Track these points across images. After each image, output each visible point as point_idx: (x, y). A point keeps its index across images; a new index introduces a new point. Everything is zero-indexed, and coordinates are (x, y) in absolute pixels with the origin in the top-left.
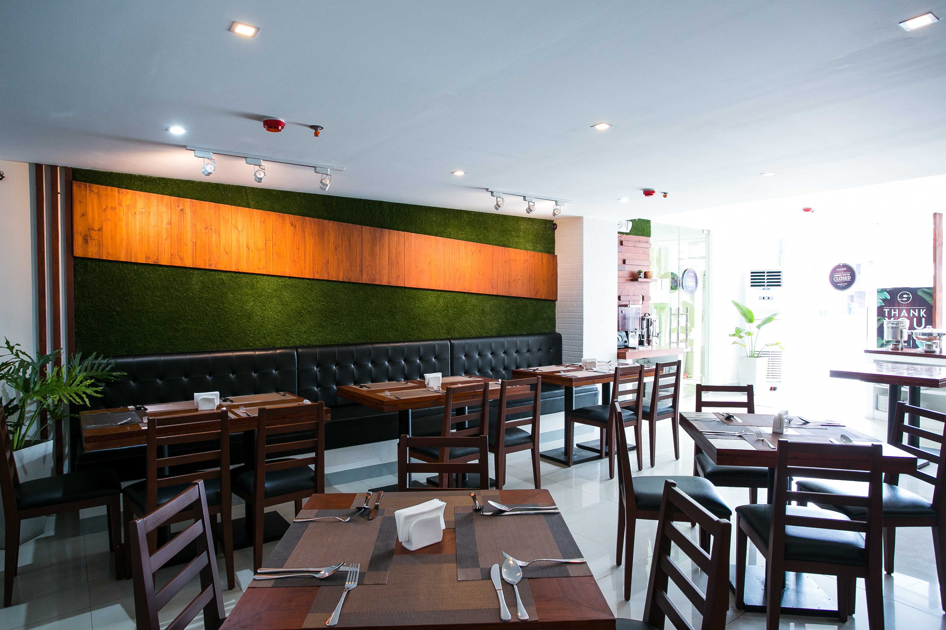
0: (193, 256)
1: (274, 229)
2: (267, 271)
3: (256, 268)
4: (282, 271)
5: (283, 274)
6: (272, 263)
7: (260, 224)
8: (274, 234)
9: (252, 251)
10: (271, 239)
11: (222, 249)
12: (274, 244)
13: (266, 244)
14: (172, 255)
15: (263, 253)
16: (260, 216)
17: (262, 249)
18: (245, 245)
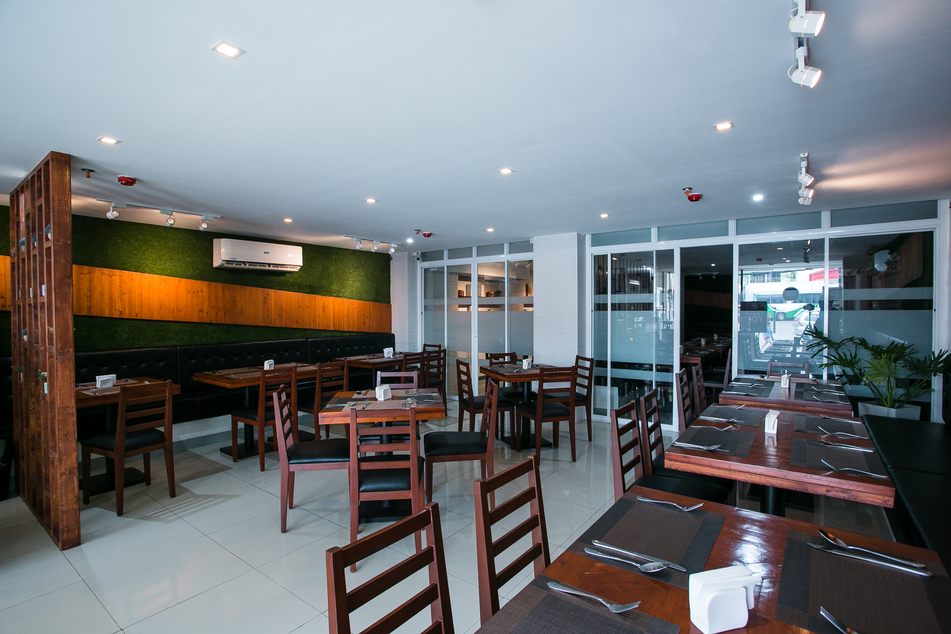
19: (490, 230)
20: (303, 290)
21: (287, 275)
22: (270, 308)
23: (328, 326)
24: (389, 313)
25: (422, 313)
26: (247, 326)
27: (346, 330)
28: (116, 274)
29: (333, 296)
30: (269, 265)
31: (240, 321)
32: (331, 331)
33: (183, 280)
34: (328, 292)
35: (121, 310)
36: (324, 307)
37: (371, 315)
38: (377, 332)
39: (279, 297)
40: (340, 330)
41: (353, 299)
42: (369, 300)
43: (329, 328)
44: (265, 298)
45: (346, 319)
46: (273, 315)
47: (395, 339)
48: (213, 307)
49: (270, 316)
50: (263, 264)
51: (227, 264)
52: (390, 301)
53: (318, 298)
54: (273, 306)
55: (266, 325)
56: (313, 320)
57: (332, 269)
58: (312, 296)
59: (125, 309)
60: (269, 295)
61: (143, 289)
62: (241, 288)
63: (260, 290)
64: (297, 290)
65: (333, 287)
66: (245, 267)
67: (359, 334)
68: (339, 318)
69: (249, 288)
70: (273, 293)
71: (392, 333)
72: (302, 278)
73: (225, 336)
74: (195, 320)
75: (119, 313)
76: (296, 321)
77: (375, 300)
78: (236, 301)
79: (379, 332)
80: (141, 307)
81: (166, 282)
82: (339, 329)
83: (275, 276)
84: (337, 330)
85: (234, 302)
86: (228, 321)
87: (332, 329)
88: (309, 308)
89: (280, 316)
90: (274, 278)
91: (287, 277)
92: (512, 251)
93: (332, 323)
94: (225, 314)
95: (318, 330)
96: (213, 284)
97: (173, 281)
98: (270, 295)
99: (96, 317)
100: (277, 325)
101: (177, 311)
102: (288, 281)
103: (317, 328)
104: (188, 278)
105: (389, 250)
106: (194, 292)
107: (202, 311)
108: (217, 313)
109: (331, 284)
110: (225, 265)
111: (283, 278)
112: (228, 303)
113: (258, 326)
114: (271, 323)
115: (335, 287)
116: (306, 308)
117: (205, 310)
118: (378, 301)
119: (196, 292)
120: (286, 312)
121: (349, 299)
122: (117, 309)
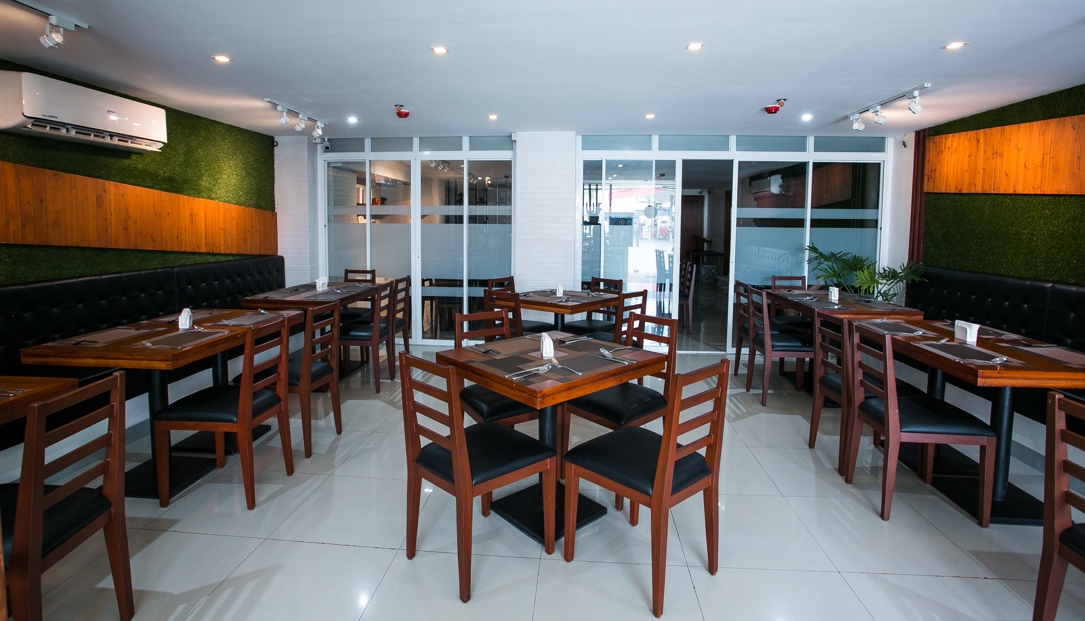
0: (983, 182)
1: (1053, 140)
2: (1042, 190)
3: (1031, 188)
4: (1058, 188)
5: (1059, 192)
6: (1047, 180)
7: (1039, 137)
8: (1052, 146)
9: (1029, 170)
10: (1049, 152)
11: (1004, 172)
12: (1051, 157)
13: (1043, 158)
14: (970, 184)
15: (1039, 169)
16: (1040, 127)
17: (1039, 165)
18: (1023, 165)
19: (493, 117)
20: (160, 185)
21: (134, 157)
22: (109, 214)
23: (198, 246)
24: (275, 226)
25: (325, 226)
26: (66, 248)
27: (222, 252)
29: (202, 197)
30: (112, 135)
31: (55, 239)
36: (191, 215)
37: (254, 229)
38: (261, 253)
39: (123, 196)
41: (230, 202)
42: (249, 206)
43: (200, 248)
44: (99, 197)
45: (222, 234)
46: (113, 229)
47: (285, 264)
49: (109, 229)
50: (99, 132)
51: (33, 125)
52: (274, 208)
53: (183, 199)
54: (113, 212)
55: (103, 246)
56: (177, 237)
57: (201, 152)
60: (105, 191)
62: (54, 175)
63: (90, 181)
64: (151, 184)
66: (68, 135)
67: (238, 258)
68: (212, 233)
69: (68, 177)
71: (279, 255)
72: (157, 165)
73: (23, 268)
76: (152, 238)
77: (258, 206)
78: (44, 200)
79: (263, 254)
82: (213, 251)
84: (212, 252)
85: (42, 201)
87: (204, 251)
88: (170, 215)
89: (126, 229)
91: (133, 161)
92: (474, 147)
93: (204, 241)
94: (24, 226)
98: (107, 191)
100: (122, 246)
102: (136, 168)
105: (314, 130)
108: (8, 224)
109: (200, 178)
110: (30, 126)
111: (127, 162)
112: (28, 203)
113: (88, 248)
114: (111, 243)
115: (204, 183)
116: (167, 215)
118: (260, 207)
120: (135, 222)
121: (225, 202)
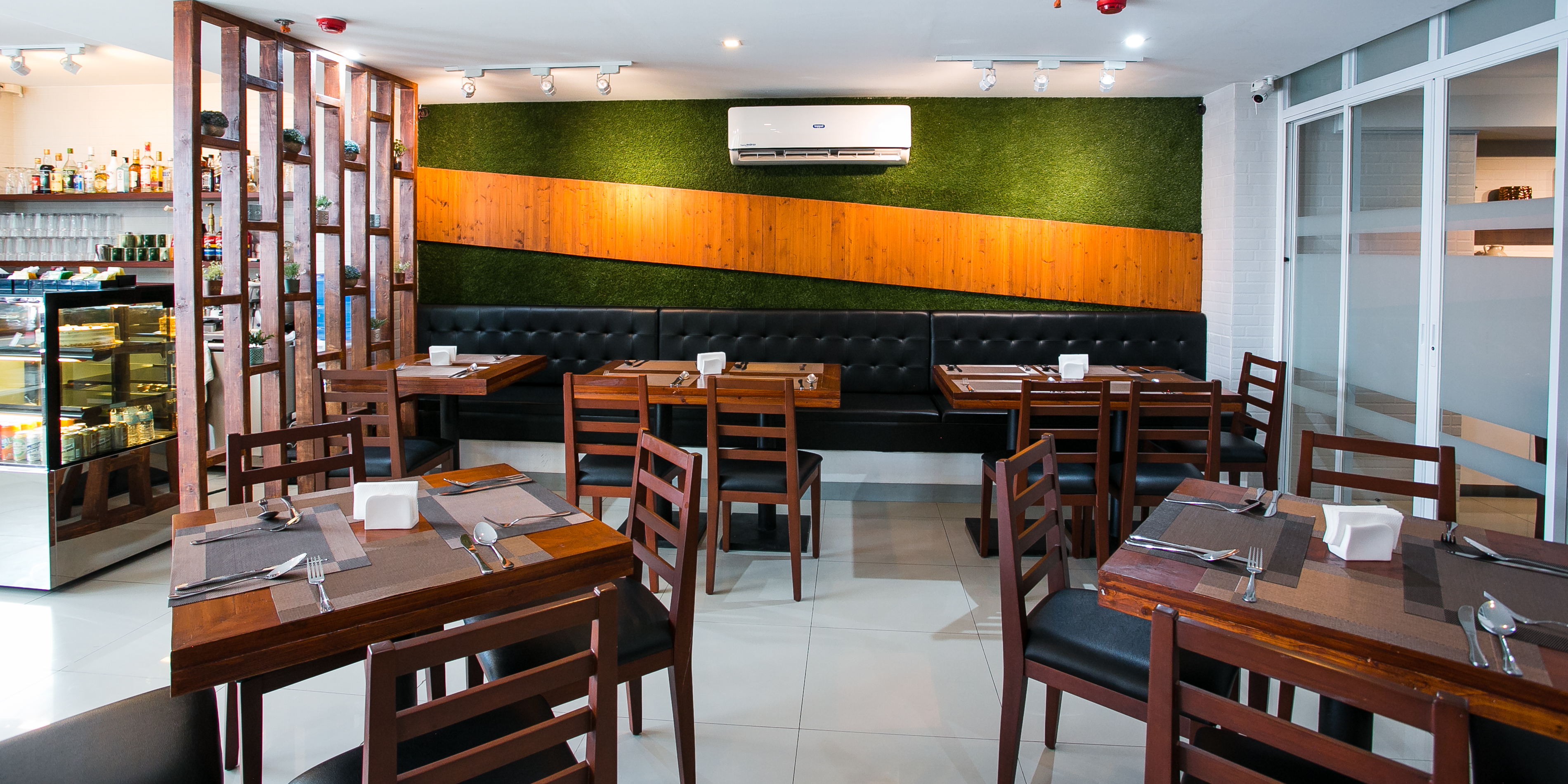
21: (890, 170)
22: (847, 242)
24: (1195, 258)
25: (1286, 260)
26: (796, 277)
27: (1045, 296)
28: (582, 187)
29: (1010, 215)
30: (832, 150)
31: (782, 268)
32: (1004, 297)
33: (679, 191)
34: (1000, 207)
35: (587, 245)
36: (982, 240)
37: (1132, 261)
38: (1147, 305)
39: (867, 219)
40: (1027, 296)
41: (1073, 220)
43: (998, 288)
44: (835, 222)
45: (1046, 269)
46: (852, 258)
47: (1207, 329)
48: (729, 240)
49: (847, 258)
51: (742, 156)
52: (1199, 226)
54: (853, 239)
56: (953, 270)
58: (951, 216)
59: (592, 243)
60: (844, 215)
61: (617, 210)
62: (788, 202)
63: (825, 204)
65: (1014, 194)
66: (781, 159)
68: (1028, 266)
70: (853, 211)
71: (1201, 311)
74: (700, 264)
75: (584, 249)
76: (909, 271)
78: (773, 228)
79: (1151, 307)
80: (614, 240)
81: (651, 196)
82: (1025, 294)
83: (862, 174)
85: (771, 229)
86: (757, 267)
88: (941, 241)
89: (870, 258)
90: (859, 178)
93: (1005, 277)
94: (752, 254)
95: (966, 294)
96: (732, 196)
97: (663, 193)
98: (847, 215)
99: (558, 255)
101: (668, 246)
103: (962, 289)
104: (689, 188)
106: (697, 213)
107: (709, 246)
108: (737, 250)
109: (1007, 186)
110: (740, 158)
111: (878, 178)
112: (758, 231)
113: (820, 279)
114: (848, 275)
115: (1017, 193)
116: (936, 241)
117: (716, 246)
118: (1154, 226)
119: (701, 211)
120: (884, 250)
121: (1061, 220)
122: (582, 243)
